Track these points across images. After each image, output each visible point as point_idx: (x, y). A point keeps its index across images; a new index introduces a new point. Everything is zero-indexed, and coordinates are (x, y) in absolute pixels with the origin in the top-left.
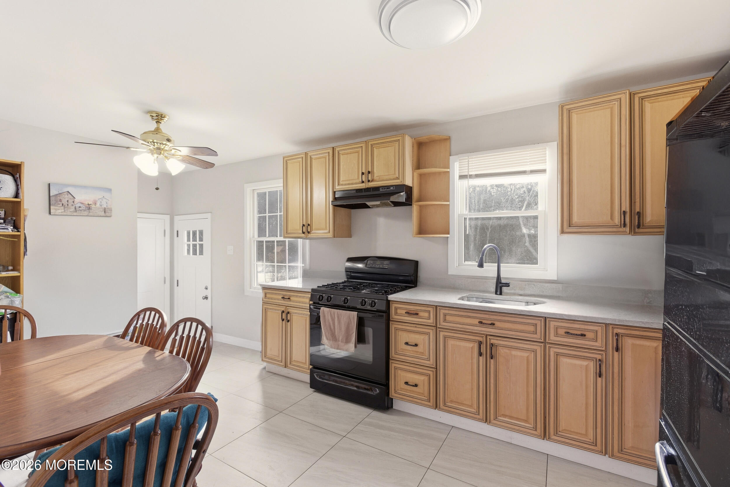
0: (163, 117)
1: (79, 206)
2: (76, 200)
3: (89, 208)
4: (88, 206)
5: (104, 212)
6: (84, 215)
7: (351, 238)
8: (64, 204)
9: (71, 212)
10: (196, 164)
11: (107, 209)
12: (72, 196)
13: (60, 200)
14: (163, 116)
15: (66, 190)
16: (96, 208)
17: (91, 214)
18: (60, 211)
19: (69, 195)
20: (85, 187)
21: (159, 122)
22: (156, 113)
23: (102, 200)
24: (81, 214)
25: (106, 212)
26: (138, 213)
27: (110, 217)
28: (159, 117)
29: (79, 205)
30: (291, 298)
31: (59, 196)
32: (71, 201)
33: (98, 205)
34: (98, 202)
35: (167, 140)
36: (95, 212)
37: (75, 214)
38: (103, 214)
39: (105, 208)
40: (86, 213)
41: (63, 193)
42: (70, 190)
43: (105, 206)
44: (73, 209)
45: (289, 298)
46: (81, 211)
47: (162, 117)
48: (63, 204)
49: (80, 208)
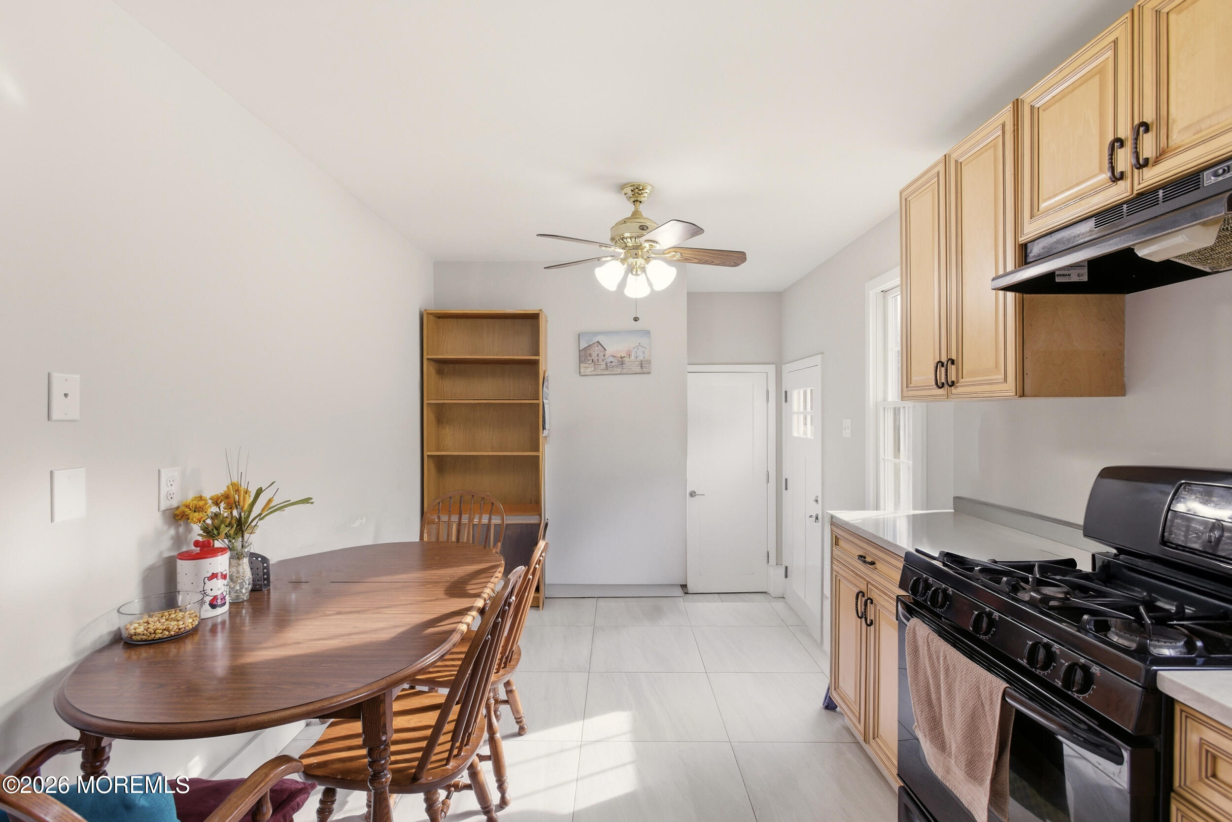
0: (642, 190)
1: (610, 361)
2: (608, 353)
3: (622, 363)
4: (620, 359)
5: (640, 367)
6: (618, 373)
7: (1124, 395)
8: (594, 360)
9: (602, 369)
10: (713, 262)
11: (645, 361)
12: (603, 347)
13: (590, 355)
14: (641, 188)
15: (595, 340)
16: (631, 362)
17: (625, 371)
18: (589, 370)
19: (599, 346)
20: (617, 333)
21: (637, 201)
22: (631, 186)
23: (638, 349)
24: (614, 373)
25: (644, 367)
26: (688, 364)
27: (649, 373)
28: (636, 192)
29: (611, 359)
30: (878, 565)
31: (589, 349)
32: (601, 355)
33: (633, 356)
34: (633, 352)
35: (640, 229)
36: (629, 368)
37: (606, 372)
38: (638, 370)
39: (642, 361)
40: (619, 370)
41: (593, 345)
42: (600, 338)
43: (641, 358)
44: (603, 366)
45: (873, 563)
46: (612, 367)
47: (640, 190)
48: (592, 360)
49: (612, 364)
